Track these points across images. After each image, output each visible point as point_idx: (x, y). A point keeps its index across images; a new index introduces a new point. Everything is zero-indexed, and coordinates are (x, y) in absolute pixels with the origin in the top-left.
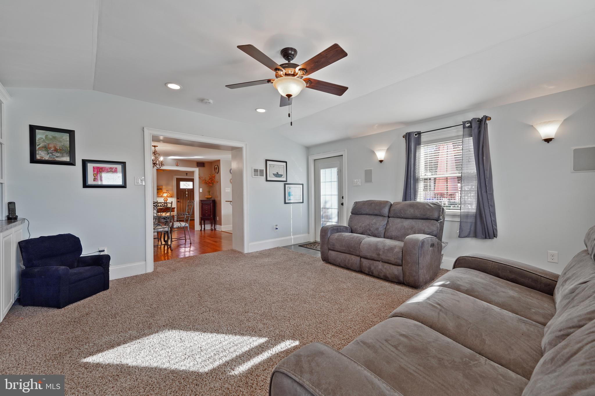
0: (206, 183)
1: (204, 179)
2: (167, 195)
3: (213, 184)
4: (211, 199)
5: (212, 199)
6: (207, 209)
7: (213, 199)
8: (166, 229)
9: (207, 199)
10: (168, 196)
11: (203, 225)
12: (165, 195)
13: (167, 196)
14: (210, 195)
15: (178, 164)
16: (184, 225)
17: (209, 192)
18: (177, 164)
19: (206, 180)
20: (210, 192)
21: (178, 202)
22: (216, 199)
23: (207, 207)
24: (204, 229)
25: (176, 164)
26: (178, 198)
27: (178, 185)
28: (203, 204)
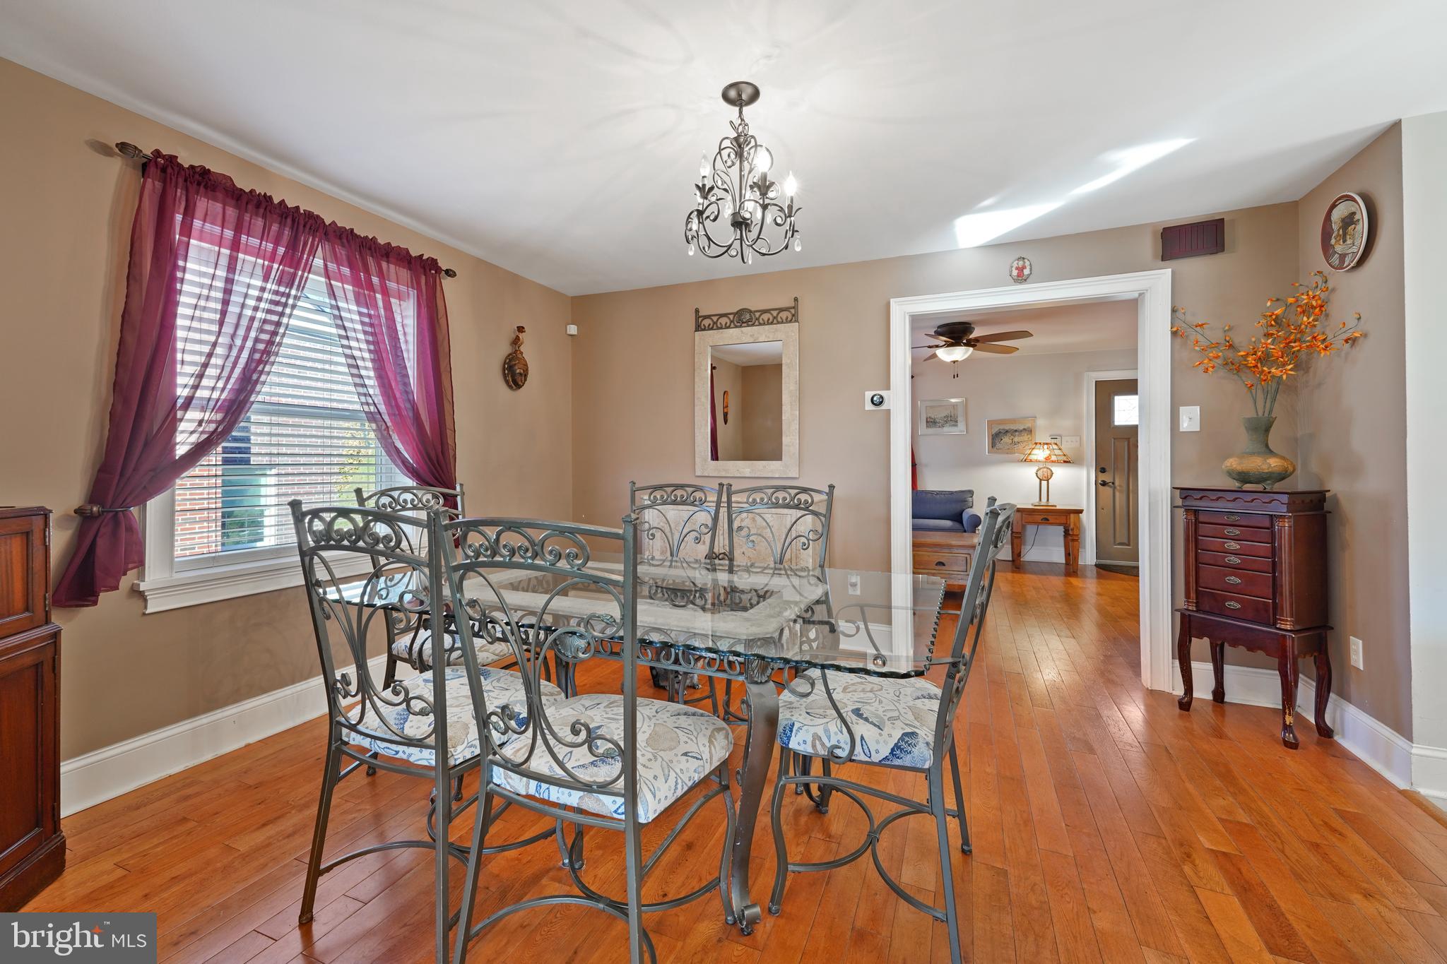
0: (1235, 367)
1: (1217, 336)
2: (1047, 453)
3: (1302, 367)
4: (1278, 486)
5: (1301, 483)
6: (1235, 560)
7: (1301, 487)
8: (607, 799)
9: (1235, 485)
10: (1054, 458)
11: (1210, 666)
12: (1040, 454)
13: (1047, 459)
14: (1270, 452)
15: (1026, 272)
16: (886, 752)
17: (1261, 429)
18: (1021, 270)
19: (1238, 340)
20: (1267, 430)
21: (1104, 484)
22: (1336, 486)
23: (1234, 545)
24: (1219, 694)
25: (1015, 273)
26: (1101, 470)
27: (1104, 411)
28: (1202, 518)
